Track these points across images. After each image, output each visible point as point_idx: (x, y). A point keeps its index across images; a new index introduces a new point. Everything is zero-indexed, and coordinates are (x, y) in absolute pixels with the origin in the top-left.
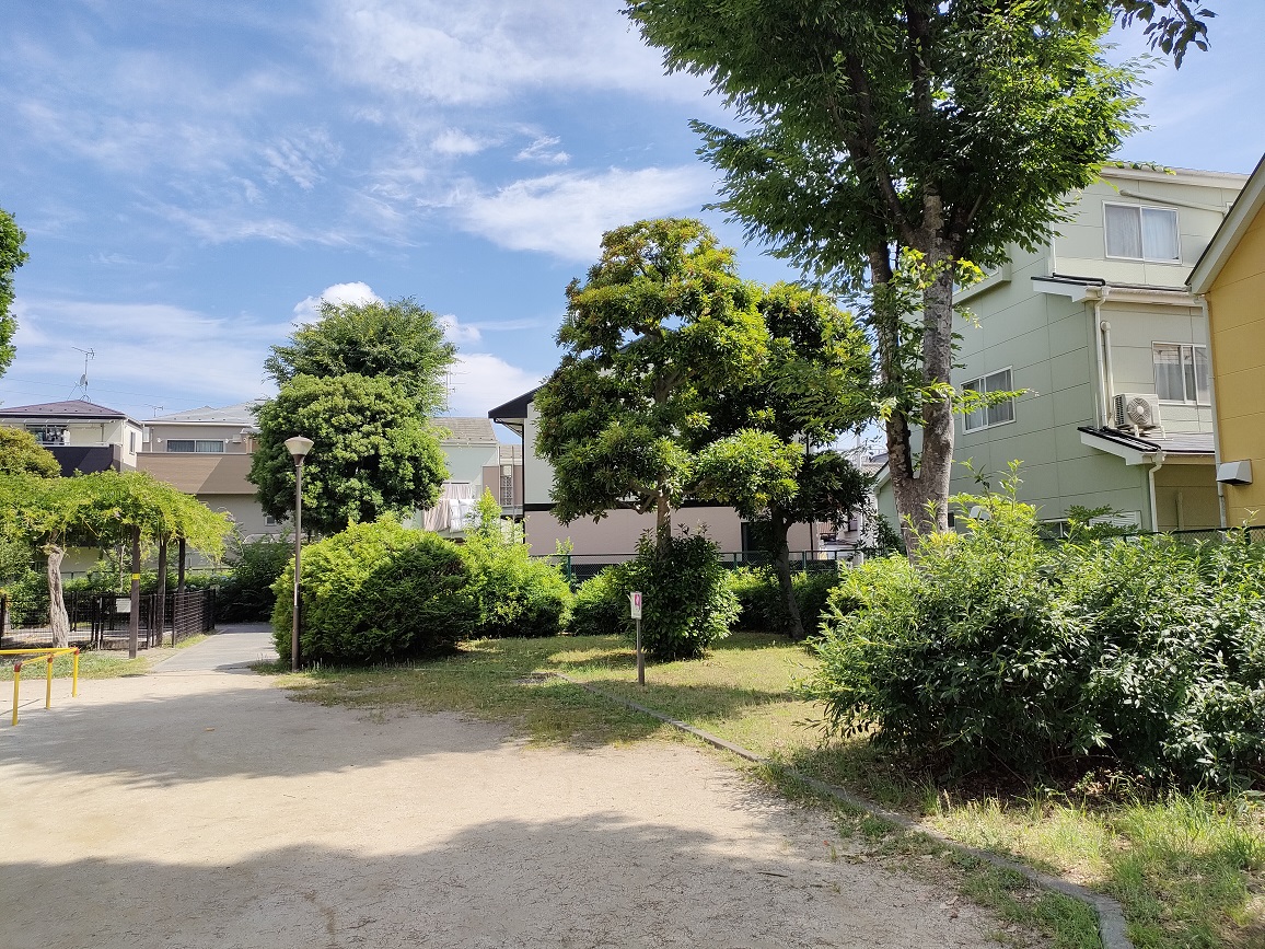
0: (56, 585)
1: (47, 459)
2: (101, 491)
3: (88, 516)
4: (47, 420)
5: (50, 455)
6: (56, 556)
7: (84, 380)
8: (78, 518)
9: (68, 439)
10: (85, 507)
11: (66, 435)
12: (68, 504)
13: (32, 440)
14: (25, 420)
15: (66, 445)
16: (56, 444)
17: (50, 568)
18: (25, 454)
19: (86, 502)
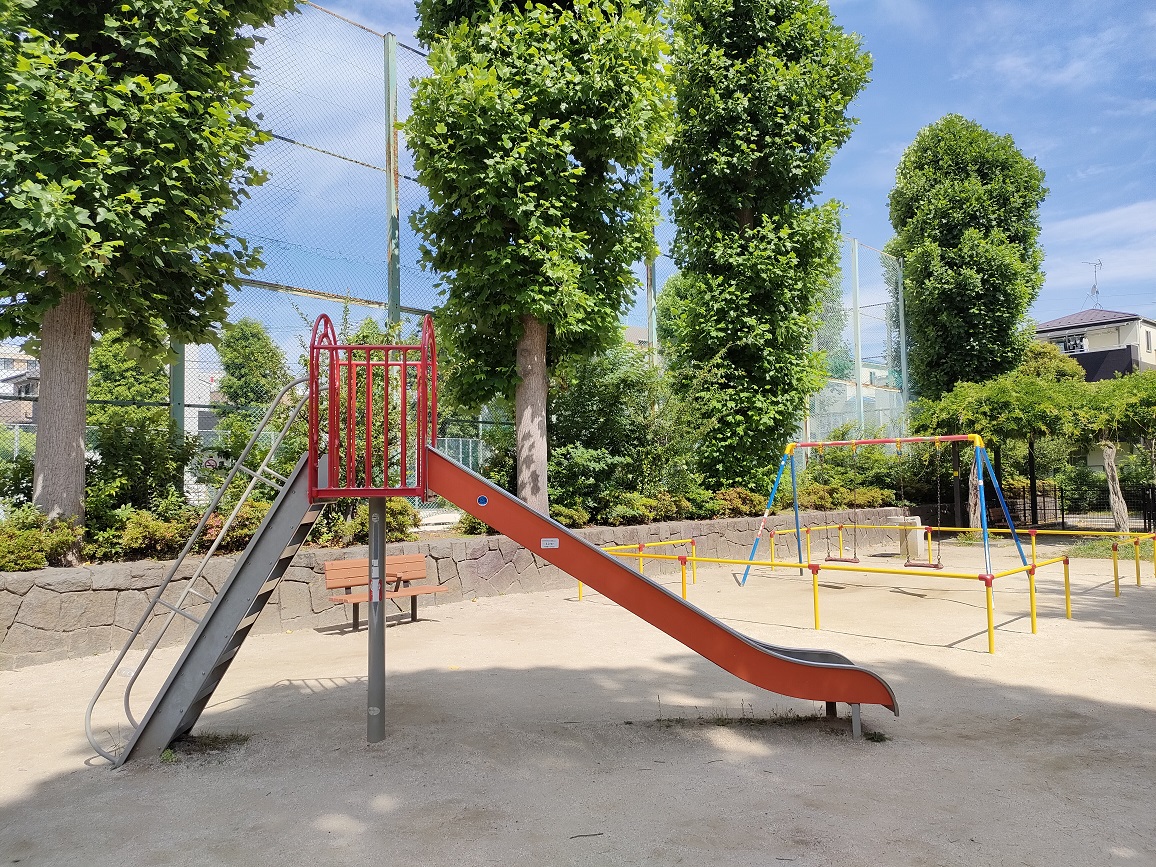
0: (1113, 477)
1: (1072, 365)
2: (1146, 390)
3: (1136, 414)
4: (1067, 331)
5: (1075, 361)
6: (1110, 451)
7: (1095, 291)
8: (1127, 416)
9: (1088, 346)
10: (1132, 406)
11: (1085, 342)
12: (1116, 403)
13: (1059, 350)
14: (1049, 334)
15: (1086, 352)
16: (1077, 352)
17: (1106, 462)
18: (1054, 363)
19: (1134, 400)
